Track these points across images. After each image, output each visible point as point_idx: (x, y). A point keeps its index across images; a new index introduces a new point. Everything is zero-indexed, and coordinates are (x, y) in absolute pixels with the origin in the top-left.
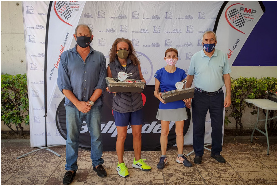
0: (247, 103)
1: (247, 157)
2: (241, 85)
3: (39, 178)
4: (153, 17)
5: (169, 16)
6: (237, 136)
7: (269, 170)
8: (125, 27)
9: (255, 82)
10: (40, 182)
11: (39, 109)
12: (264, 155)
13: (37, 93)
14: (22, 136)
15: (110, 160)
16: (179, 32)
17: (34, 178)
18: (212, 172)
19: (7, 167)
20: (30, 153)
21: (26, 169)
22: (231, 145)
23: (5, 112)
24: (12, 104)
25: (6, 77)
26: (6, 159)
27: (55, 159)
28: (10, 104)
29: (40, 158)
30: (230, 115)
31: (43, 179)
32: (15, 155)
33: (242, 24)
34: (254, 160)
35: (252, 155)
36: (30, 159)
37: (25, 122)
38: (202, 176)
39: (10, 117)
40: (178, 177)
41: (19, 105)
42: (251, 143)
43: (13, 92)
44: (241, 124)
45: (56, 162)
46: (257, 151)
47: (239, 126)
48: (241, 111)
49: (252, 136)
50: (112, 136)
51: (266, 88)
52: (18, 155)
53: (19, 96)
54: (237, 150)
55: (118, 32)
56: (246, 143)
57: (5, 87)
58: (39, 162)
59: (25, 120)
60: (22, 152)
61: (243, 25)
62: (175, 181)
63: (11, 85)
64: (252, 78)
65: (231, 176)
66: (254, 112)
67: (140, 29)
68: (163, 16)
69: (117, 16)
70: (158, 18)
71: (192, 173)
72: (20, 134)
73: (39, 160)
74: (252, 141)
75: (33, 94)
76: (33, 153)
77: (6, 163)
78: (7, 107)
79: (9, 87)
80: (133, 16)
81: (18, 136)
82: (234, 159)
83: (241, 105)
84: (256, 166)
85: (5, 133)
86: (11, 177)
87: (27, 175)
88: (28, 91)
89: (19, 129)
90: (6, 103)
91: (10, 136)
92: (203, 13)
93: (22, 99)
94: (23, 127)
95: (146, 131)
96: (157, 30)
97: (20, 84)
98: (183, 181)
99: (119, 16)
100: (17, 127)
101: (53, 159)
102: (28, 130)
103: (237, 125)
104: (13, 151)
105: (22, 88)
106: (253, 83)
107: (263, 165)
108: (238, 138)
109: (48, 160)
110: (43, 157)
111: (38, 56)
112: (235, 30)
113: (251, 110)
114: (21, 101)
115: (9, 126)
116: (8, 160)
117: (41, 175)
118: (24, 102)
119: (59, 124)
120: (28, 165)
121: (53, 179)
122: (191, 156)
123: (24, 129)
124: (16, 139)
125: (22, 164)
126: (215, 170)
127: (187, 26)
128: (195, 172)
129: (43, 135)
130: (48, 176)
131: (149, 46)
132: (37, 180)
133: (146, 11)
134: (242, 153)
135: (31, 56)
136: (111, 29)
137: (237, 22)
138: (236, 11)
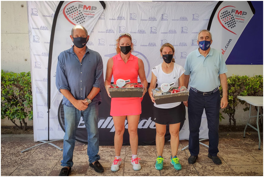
0: (240, 100)
1: (240, 152)
2: (233, 83)
3: (42, 171)
4: (150, 18)
5: (165, 17)
6: (230, 131)
7: (260, 164)
8: (124, 28)
9: (248, 80)
10: (43, 174)
11: (42, 105)
12: (256, 150)
13: (40, 90)
14: (25, 131)
15: (109, 154)
16: (174, 33)
17: (38, 170)
18: (206, 166)
19: (12, 160)
20: (33, 147)
21: (30, 162)
22: (224, 140)
23: (10, 108)
24: (17, 101)
25: (11, 75)
26: (11, 152)
27: (57, 153)
28: (15, 101)
29: (43, 152)
30: (223, 111)
31: (46, 171)
32: (19, 148)
33: (233, 25)
34: (246, 154)
35: (244, 149)
36: (34, 153)
37: (29, 118)
38: (196, 169)
39: (14, 113)
40: (174, 170)
41: (23, 101)
42: (243, 139)
43: (17, 89)
44: (234, 120)
45: (58, 155)
46: (249, 146)
47: (232, 122)
48: (234, 108)
49: (245, 132)
50: (111, 131)
51: (258, 85)
52: (22, 149)
53: (24, 93)
54: (230, 144)
55: (117, 32)
56: (239, 139)
57: (11, 84)
58: (42, 156)
59: (29, 116)
60: (26, 146)
61: (235, 26)
62: (170, 174)
63: (16, 83)
64: (244, 76)
65: (224, 169)
66: (247, 108)
67: (137, 30)
68: (159, 17)
69: (116, 18)
70: (154, 19)
71: (187, 166)
72: (24, 129)
73: (42, 154)
74: (244, 137)
75: (37, 91)
76: (36, 147)
77: (11, 156)
78: (12, 103)
79: (14, 84)
80: (131, 18)
81: (21, 131)
82: (227, 153)
83: (234, 102)
84: (247, 160)
85: (9, 128)
86: (16, 169)
87: (31, 168)
88: (32, 88)
89: (23, 125)
90: (11, 100)
91: (14, 131)
92: (197, 15)
93: (26, 95)
94: (27, 123)
95: (143, 126)
96: (154, 30)
97: (24, 82)
98: (178, 174)
99: (118, 18)
100: (21, 122)
101: (56, 153)
102: (31, 125)
103: (230, 121)
104: (17, 145)
105: (27, 86)
106: (246, 81)
107: (254, 159)
108: (232, 133)
109: (50, 153)
110: (45, 151)
111: (42, 55)
112: (227, 30)
113: (244, 106)
114: (25, 98)
115: (13, 121)
116: (13, 153)
117: (44, 168)
118: (28, 99)
119: (61, 119)
120: (32, 158)
121: (55, 172)
122: (186, 150)
123: (28, 125)
124: (20, 133)
125: (26, 157)
126: (208, 164)
127: (182, 27)
128: (189, 165)
129: (46, 130)
130: (51, 168)
131: (146, 46)
132: (41, 173)
133: (143, 13)
134: (235, 148)
135: (35, 55)
136: (110, 30)
137: (229, 23)
138: (228, 13)
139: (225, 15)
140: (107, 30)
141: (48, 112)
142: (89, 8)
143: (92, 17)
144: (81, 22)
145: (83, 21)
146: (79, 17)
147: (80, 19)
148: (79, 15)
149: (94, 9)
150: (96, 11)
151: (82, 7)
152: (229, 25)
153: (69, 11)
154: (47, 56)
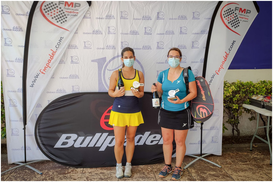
0: (245, 109)
1: (250, 169)
2: (238, 89)
6: (234, 143)
11: (17, 121)
13: (14, 103)
15: (99, 177)
16: (172, 34)
20: (7, 171)
22: (229, 154)
27: (36, 178)
29: (19, 177)
30: (227, 122)
33: (237, 25)
34: (257, 171)
35: (254, 165)
36: (7, 179)
42: (251, 152)
44: (238, 131)
46: (259, 161)
48: (238, 117)
49: (251, 144)
51: (264, 92)
54: (237, 160)
55: (106, 34)
56: (246, 152)
66: (252, 118)
67: (129, 31)
68: (154, 16)
69: (104, 16)
73: (18, 179)
74: (251, 149)
75: (10, 104)
76: (10, 171)
80: (122, 16)
82: (236, 171)
96: (148, 31)
103: (233, 132)
107: (268, 177)
108: (236, 145)
109: (27, 179)
110: (22, 175)
111: (16, 61)
113: (250, 116)
129: (22, 149)
131: (140, 49)
133: (136, 11)
134: (243, 163)
135: (7, 61)
136: (97, 31)
137: (232, 23)
138: (231, 11)
139: (229, 14)
140: (94, 31)
141: (24, 129)
142: (71, 6)
143: (75, 15)
144: (62, 21)
145: (65, 19)
146: (59, 15)
147: (61, 17)
148: (60, 13)
149: (77, 6)
150: (80, 9)
151: (63, 4)
152: (233, 25)
153: (47, 9)
154: (22, 62)
